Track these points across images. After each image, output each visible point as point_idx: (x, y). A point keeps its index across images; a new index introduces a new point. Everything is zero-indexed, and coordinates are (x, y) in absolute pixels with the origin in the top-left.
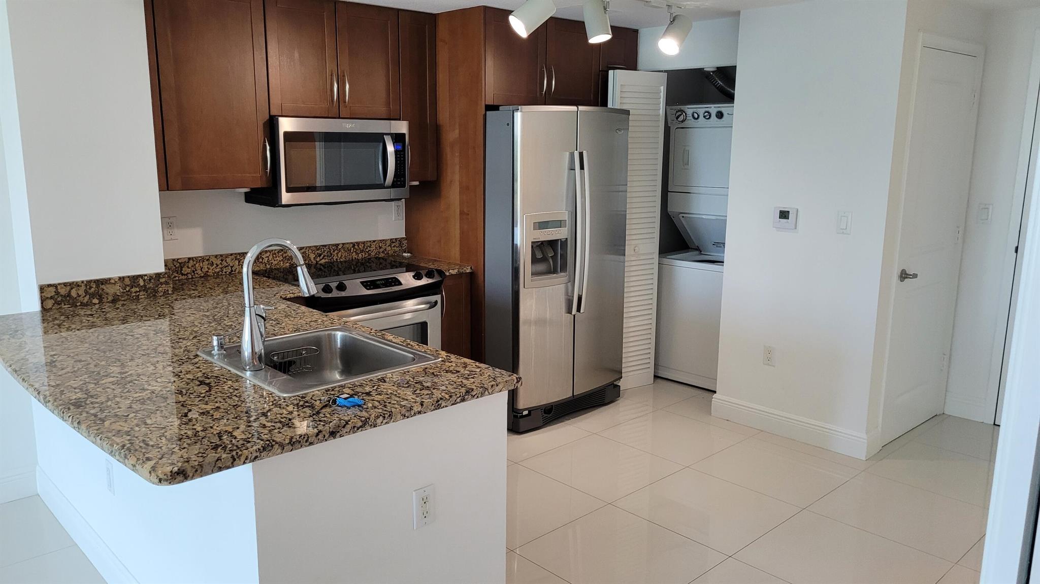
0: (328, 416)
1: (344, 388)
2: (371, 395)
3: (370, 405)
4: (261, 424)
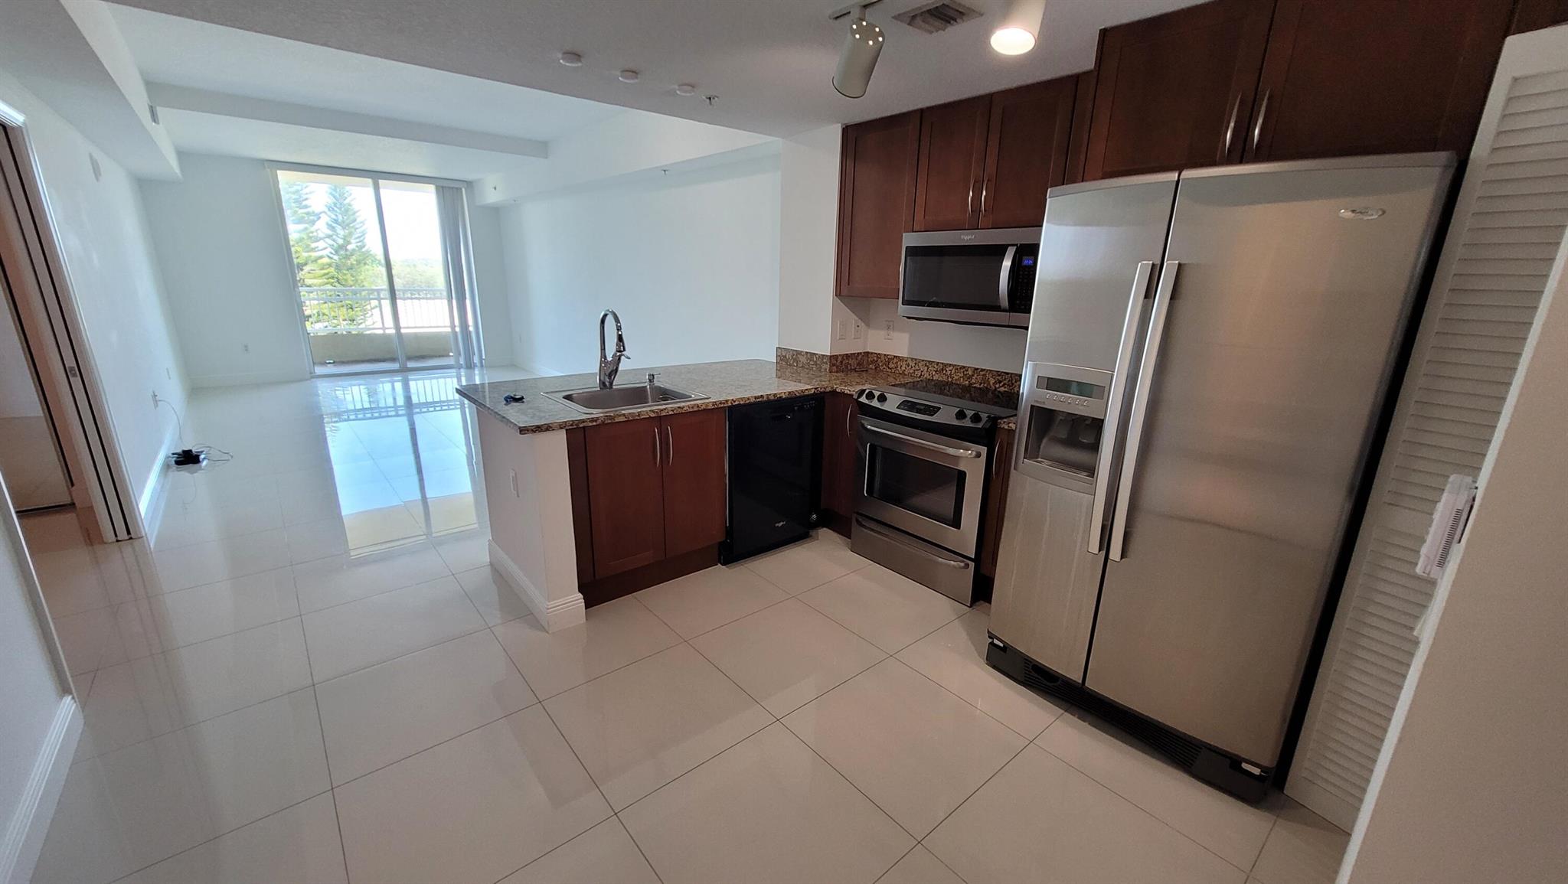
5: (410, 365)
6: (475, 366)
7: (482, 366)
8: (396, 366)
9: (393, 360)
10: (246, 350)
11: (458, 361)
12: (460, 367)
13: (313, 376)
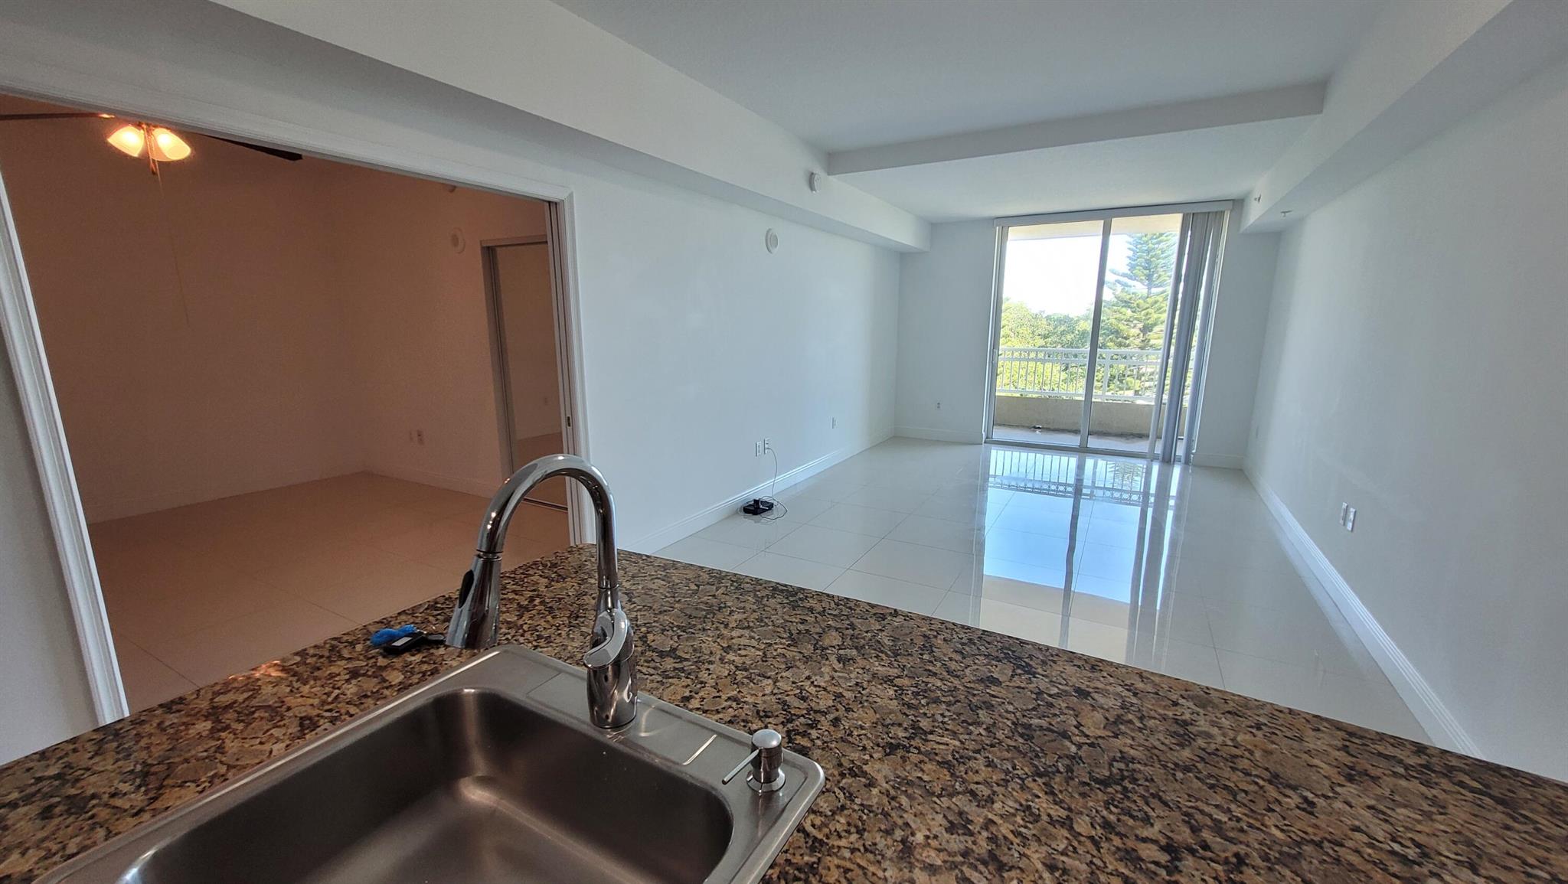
0: (431, 618)
1: (400, 683)
2: (350, 672)
3: (359, 647)
4: (522, 595)
5: (1094, 443)
6: (1177, 460)
7: (1187, 462)
8: (1074, 441)
9: (1076, 432)
10: (939, 407)
11: (1153, 447)
12: (1153, 458)
13: (990, 441)
